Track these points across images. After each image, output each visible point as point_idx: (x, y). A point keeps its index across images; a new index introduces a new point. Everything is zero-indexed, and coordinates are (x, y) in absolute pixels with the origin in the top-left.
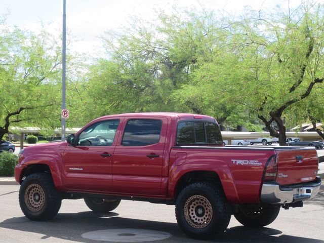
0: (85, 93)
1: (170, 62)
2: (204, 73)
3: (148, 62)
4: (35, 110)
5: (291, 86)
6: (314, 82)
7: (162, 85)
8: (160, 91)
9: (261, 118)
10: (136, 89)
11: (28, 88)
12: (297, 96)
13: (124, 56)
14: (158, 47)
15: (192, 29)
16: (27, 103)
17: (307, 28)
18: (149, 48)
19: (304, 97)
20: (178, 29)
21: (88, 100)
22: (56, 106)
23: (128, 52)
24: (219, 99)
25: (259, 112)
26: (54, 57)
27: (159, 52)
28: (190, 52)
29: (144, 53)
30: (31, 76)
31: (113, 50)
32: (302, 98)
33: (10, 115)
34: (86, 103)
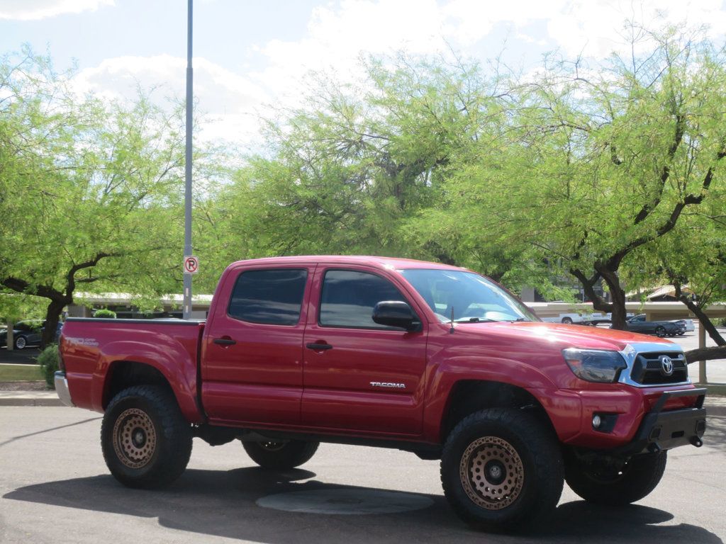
0: (225, 225)
1: (393, 163)
2: (466, 186)
3: (348, 163)
4: (126, 257)
5: (638, 210)
6: (683, 202)
7: (379, 209)
8: (375, 221)
9: (577, 273)
10: (324, 217)
11: (113, 214)
12: (650, 231)
13: (300, 151)
14: (367, 133)
15: (435, 98)
16: (114, 245)
17: (672, 96)
18: (349, 136)
19: (664, 233)
20: (409, 98)
21: (232, 238)
22: (169, 251)
23: (309, 144)
24: (496, 236)
25: (573, 263)
26: (165, 152)
27: (371, 143)
28: (434, 143)
29: (341, 145)
30: (119, 190)
31: (278, 139)
32: (661, 234)
33: (76, 268)
34: (228, 244)
